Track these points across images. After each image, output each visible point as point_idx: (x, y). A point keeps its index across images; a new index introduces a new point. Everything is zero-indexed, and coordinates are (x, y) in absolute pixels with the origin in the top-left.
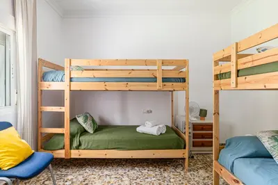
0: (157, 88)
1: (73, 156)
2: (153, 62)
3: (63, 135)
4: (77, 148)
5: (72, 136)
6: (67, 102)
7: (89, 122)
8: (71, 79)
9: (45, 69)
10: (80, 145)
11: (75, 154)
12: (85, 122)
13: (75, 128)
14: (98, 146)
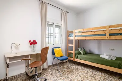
0: (107, 38)
1: (75, 61)
2: (104, 27)
3: (73, 53)
4: (77, 58)
5: (76, 54)
6: (74, 43)
7: (82, 51)
8: (75, 36)
9: (69, 33)
10: (77, 57)
11: (76, 60)
12: (81, 50)
13: (77, 52)
14: (83, 59)
